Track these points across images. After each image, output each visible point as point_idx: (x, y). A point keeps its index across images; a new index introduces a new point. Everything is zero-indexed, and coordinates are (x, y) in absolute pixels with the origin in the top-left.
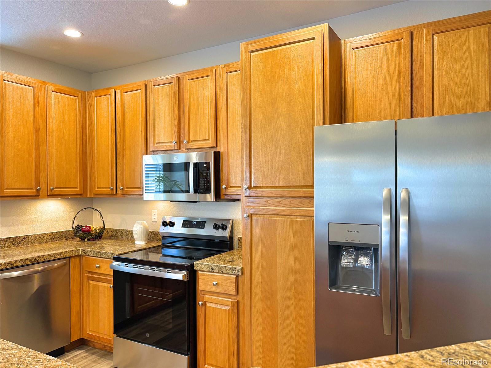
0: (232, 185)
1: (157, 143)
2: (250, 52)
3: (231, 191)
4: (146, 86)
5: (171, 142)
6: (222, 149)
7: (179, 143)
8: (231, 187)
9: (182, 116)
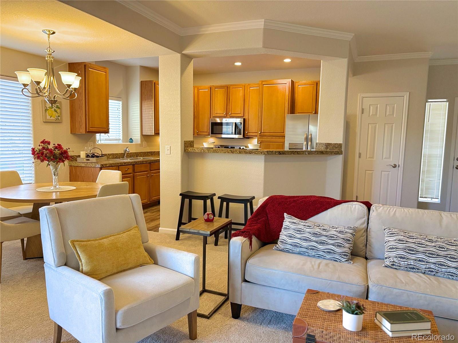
0: (250, 132)
1: (216, 113)
2: (263, 85)
3: (249, 134)
4: (211, 88)
5: (223, 113)
6: (246, 117)
7: (227, 114)
8: (249, 133)
9: (228, 104)
